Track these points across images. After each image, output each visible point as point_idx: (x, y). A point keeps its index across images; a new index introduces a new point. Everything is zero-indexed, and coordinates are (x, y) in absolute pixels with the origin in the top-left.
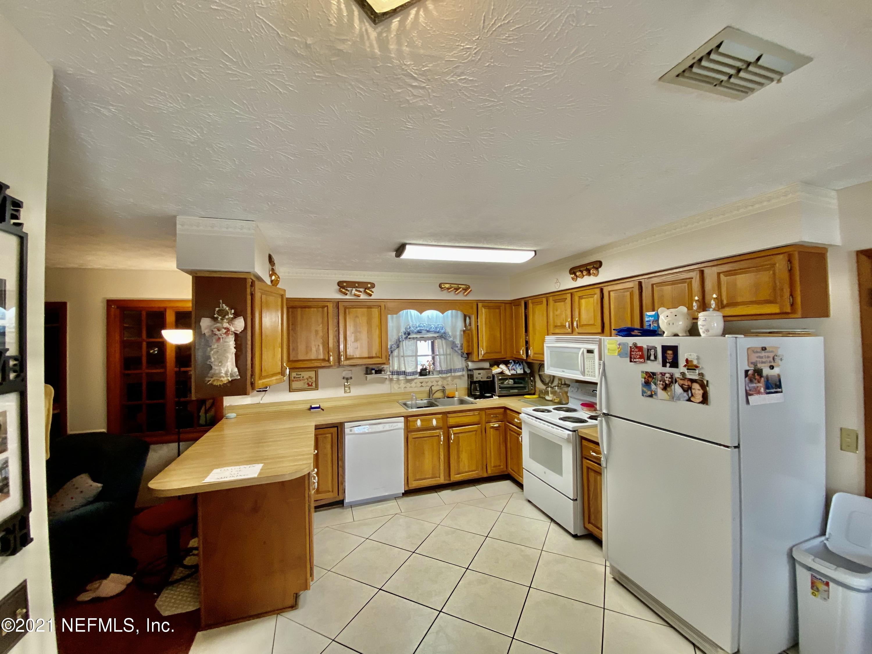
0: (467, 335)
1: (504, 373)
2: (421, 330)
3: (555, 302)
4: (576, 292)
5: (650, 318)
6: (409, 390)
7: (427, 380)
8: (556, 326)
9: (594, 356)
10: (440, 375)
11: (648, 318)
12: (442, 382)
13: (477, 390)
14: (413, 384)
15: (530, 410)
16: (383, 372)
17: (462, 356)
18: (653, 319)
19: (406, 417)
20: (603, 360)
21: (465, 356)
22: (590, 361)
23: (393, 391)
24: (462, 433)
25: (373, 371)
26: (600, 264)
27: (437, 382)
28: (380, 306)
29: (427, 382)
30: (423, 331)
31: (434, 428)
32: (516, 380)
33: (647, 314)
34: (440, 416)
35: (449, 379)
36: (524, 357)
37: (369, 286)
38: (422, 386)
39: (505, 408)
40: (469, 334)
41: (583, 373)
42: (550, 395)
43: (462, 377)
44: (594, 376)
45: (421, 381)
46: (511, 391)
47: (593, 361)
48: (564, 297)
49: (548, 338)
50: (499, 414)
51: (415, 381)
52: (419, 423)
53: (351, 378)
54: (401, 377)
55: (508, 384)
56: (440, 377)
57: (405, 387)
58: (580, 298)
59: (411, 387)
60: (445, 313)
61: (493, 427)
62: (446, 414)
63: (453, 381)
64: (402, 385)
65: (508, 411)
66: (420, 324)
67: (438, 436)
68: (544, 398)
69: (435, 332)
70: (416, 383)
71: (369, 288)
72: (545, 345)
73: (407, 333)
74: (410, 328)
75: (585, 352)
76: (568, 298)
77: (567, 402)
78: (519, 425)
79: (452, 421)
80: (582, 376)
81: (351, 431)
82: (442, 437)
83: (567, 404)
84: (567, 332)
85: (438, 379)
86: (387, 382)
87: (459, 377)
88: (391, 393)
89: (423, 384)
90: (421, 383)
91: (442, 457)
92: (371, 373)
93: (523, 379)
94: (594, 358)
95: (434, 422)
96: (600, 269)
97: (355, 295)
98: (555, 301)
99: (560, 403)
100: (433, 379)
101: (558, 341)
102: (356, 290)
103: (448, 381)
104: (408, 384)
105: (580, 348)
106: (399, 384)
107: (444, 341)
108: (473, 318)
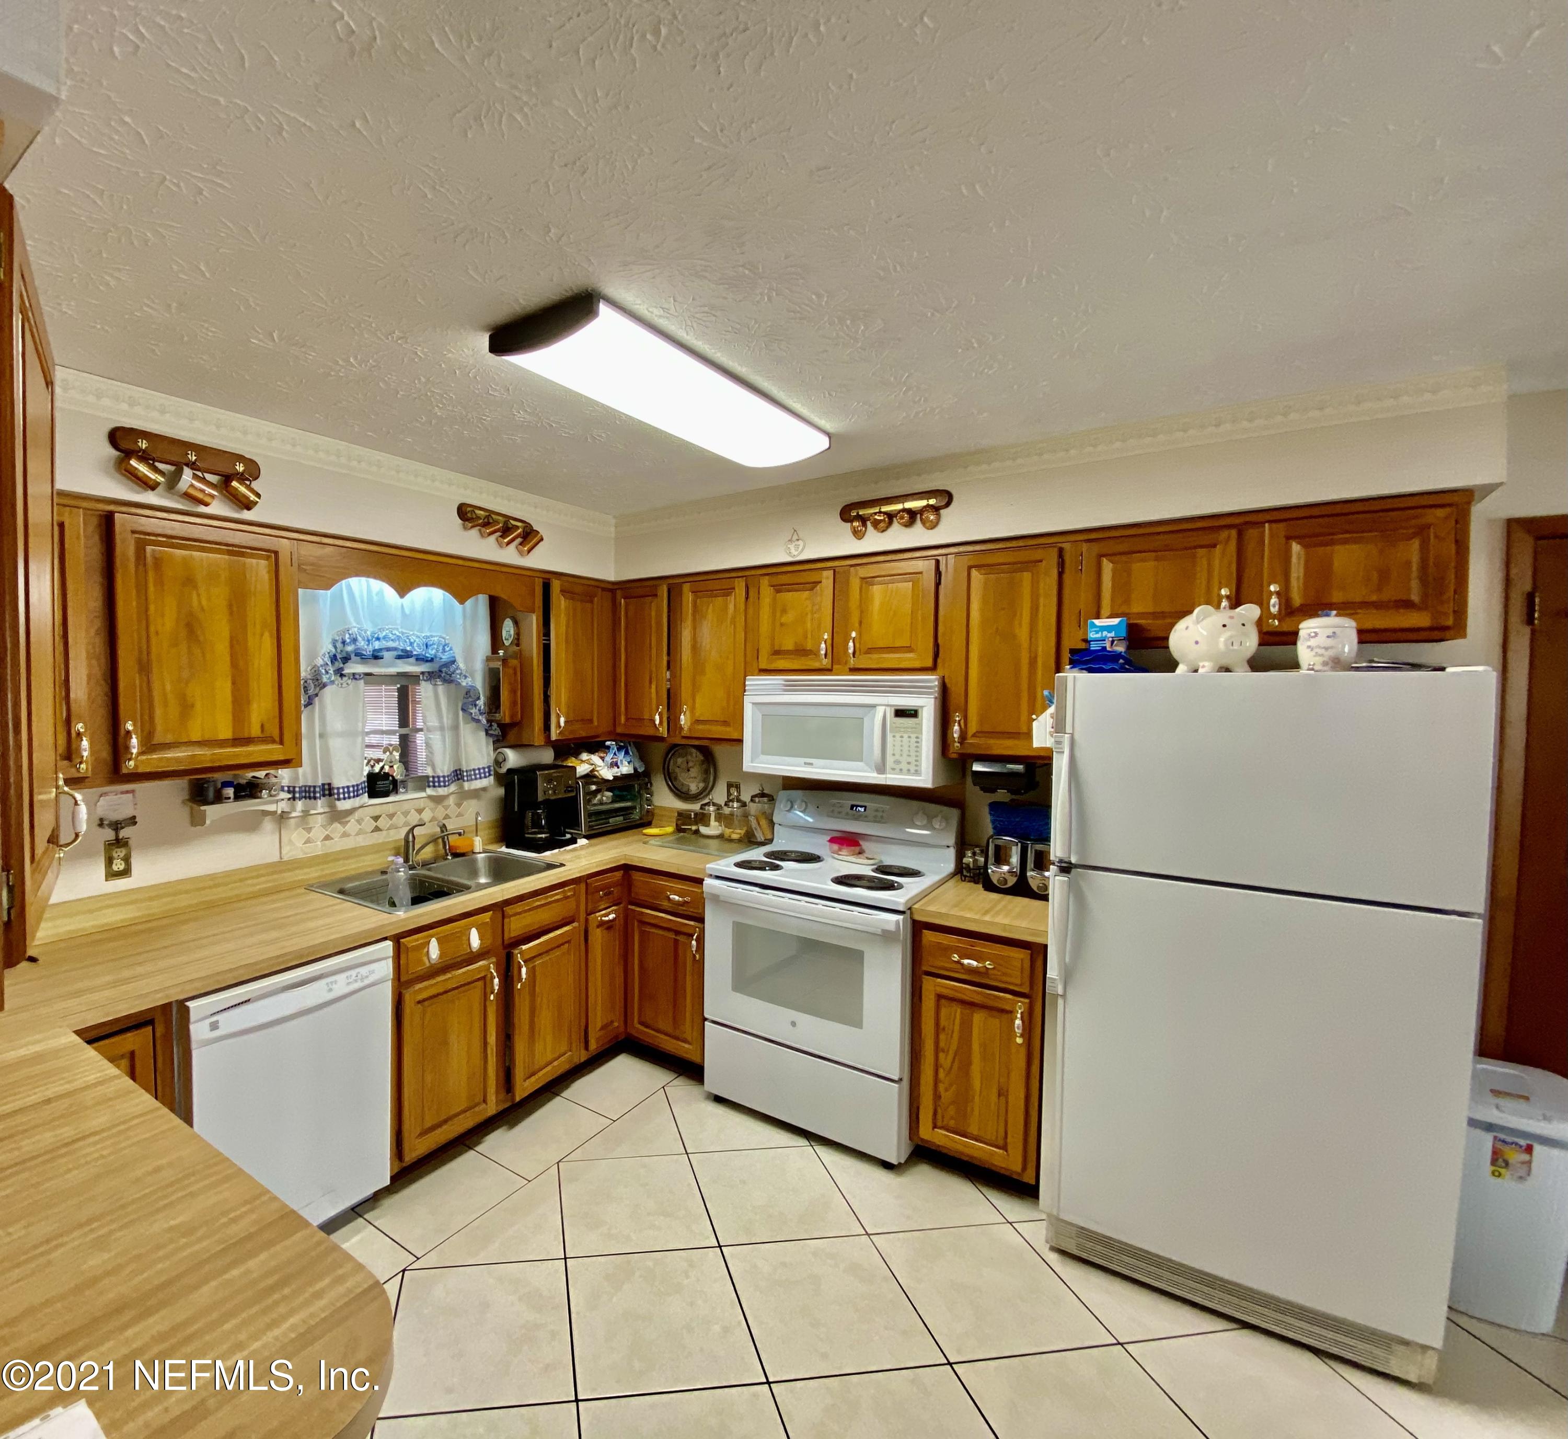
0: (511, 671)
1: (595, 777)
2: (380, 650)
3: (778, 591)
4: (852, 566)
5: (1105, 633)
6: (338, 844)
7: (391, 809)
8: (777, 653)
9: (921, 724)
10: (430, 791)
11: (1097, 632)
12: (432, 809)
13: (539, 826)
14: (352, 825)
15: (727, 865)
16: (265, 793)
17: (487, 734)
18: (1113, 634)
19: (397, 939)
20: (1069, 729)
21: (496, 733)
22: (906, 736)
23: (289, 853)
24: (540, 955)
25: (230, 792)
26: (947, 497)
27: (420, 811)
28: (276, 553)
29: (391, 816)
30: (386, 655)
31: (473, 958)
32: (617, 793)
33: (1094, 625)
34: (487, 917)
35: (451, 801)
36: (663, 731)
37: (240, 468)
38: (377, 829)
39: (627, 869)
40: (515, 669)
41: (881, 769)
42: (713, 823)
43: (482, 793)
44: (917, 773)
45: (376, 811)
46: (611, 820)
47: (913, 736)
48: (813, 577)
49: (753, 682)
50: (615, 884)
51: (357, 815)
52: (434, 950)
53: (132, 821)
54: (320, 805)
55: (601, 803)
56: (430, 797)
57: (327, 838)
58: (867, 581)
59: (345, 835)
60: (469, 603)
61: (602, 924)
62: (500, 908)
63: (459, 805)
64: (318, 832)
65: (636, 876)
66: (381, 630)
67: (484, 978)
68: (697, 832)
69: (421, 659)
70: (359, 822)
71: (241, 478)
72: (747, 700)
73: (339, 656)
74: (354, 640)
75: (890, 713)
76: (824, 581)
77: (769, 837)
78: (691, 911)
79: (516, 926)
80: (875, 775)
81: (214, 1026)
82: (496, 981)
83: (770, 841)
84: (816, 665)
85: (421, 804)
86: (268, 825)
87: (476, 794)
88: (281, 862)
89: (380, 823)
90: (376, 818)
91: (492, 1039)
92: (219, 798)
93: (629, 788)
94: (918, 729)
95: (475, 941)
96: (942, 511)
97: (187, 496)
98: (779, 589)
99: (750, 841)
100: (406, 806)
101: (790, 688)
102: (195, 477)
103: (446, 808)
104: (336, 825)
105: (874, 706)
106: (309, 830)
107: (441, 689)
108: (533, 622)
